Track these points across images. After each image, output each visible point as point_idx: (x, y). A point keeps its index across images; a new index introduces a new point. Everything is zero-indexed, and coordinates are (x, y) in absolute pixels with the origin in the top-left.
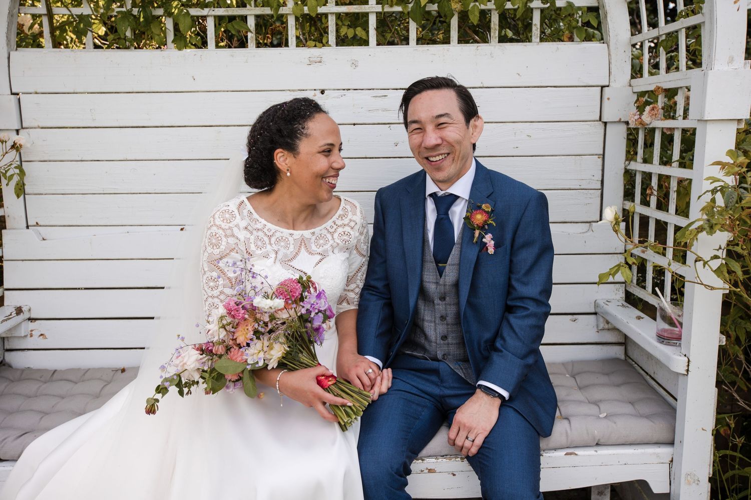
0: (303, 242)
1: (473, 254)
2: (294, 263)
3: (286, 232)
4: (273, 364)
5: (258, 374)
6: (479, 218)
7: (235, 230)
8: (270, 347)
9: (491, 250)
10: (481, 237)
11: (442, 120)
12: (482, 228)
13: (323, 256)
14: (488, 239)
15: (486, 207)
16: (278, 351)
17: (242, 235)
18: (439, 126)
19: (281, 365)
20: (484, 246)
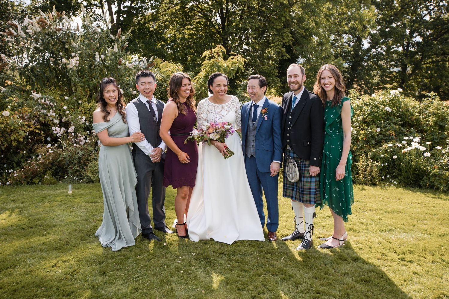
0: (223, 108)
1: (261, 120)
2: (221, 113)
3: (218, 105)
4: (215, 139)
5: (211, 140)
6: (264, 111)
7: (205, 107)
8: (216, 136)
9: (266, 119)
10: (264, 116)
11: (253, 87)
12: (264, 114)
13: (229, 111)
14: (266, 117)
15: (266, 108)
16: (218, 137)
17: (206, 107)
18: (253, 88)
19: (217, 140)
20: (264, 118)
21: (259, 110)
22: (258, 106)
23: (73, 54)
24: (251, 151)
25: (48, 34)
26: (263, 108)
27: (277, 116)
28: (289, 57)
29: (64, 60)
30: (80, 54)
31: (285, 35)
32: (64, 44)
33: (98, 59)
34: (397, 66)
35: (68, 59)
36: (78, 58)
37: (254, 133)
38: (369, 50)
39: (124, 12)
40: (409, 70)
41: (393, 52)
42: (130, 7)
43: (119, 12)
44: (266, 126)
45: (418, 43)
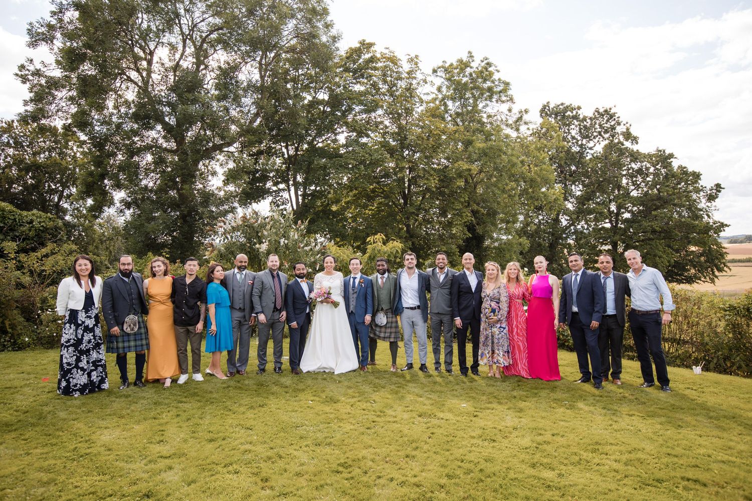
23: (264, 241)
25: (246, 226)
28: (470, 235)
29: (257, 246)
30: (269, 241)
31: (464, 214)
32: (257, 232)
33: (282, 244)
34: (606, 244)
35: (260, 244)
36: (267, 243)
38: (567, 227)
39: (309, 195)
42: (315, 191)
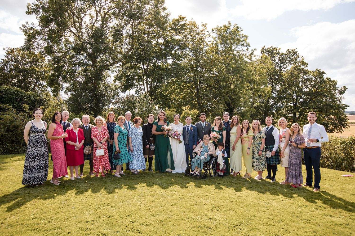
21: (189, 128)
22: (189, 126)
24: (187, 142)
26: (191, 127)
27: (196, 130)
37: (188, 135)
40: (298, 115)
41: (289, 106)
43: (151, 87)
44: (192, 133)
45: (301, 102)
